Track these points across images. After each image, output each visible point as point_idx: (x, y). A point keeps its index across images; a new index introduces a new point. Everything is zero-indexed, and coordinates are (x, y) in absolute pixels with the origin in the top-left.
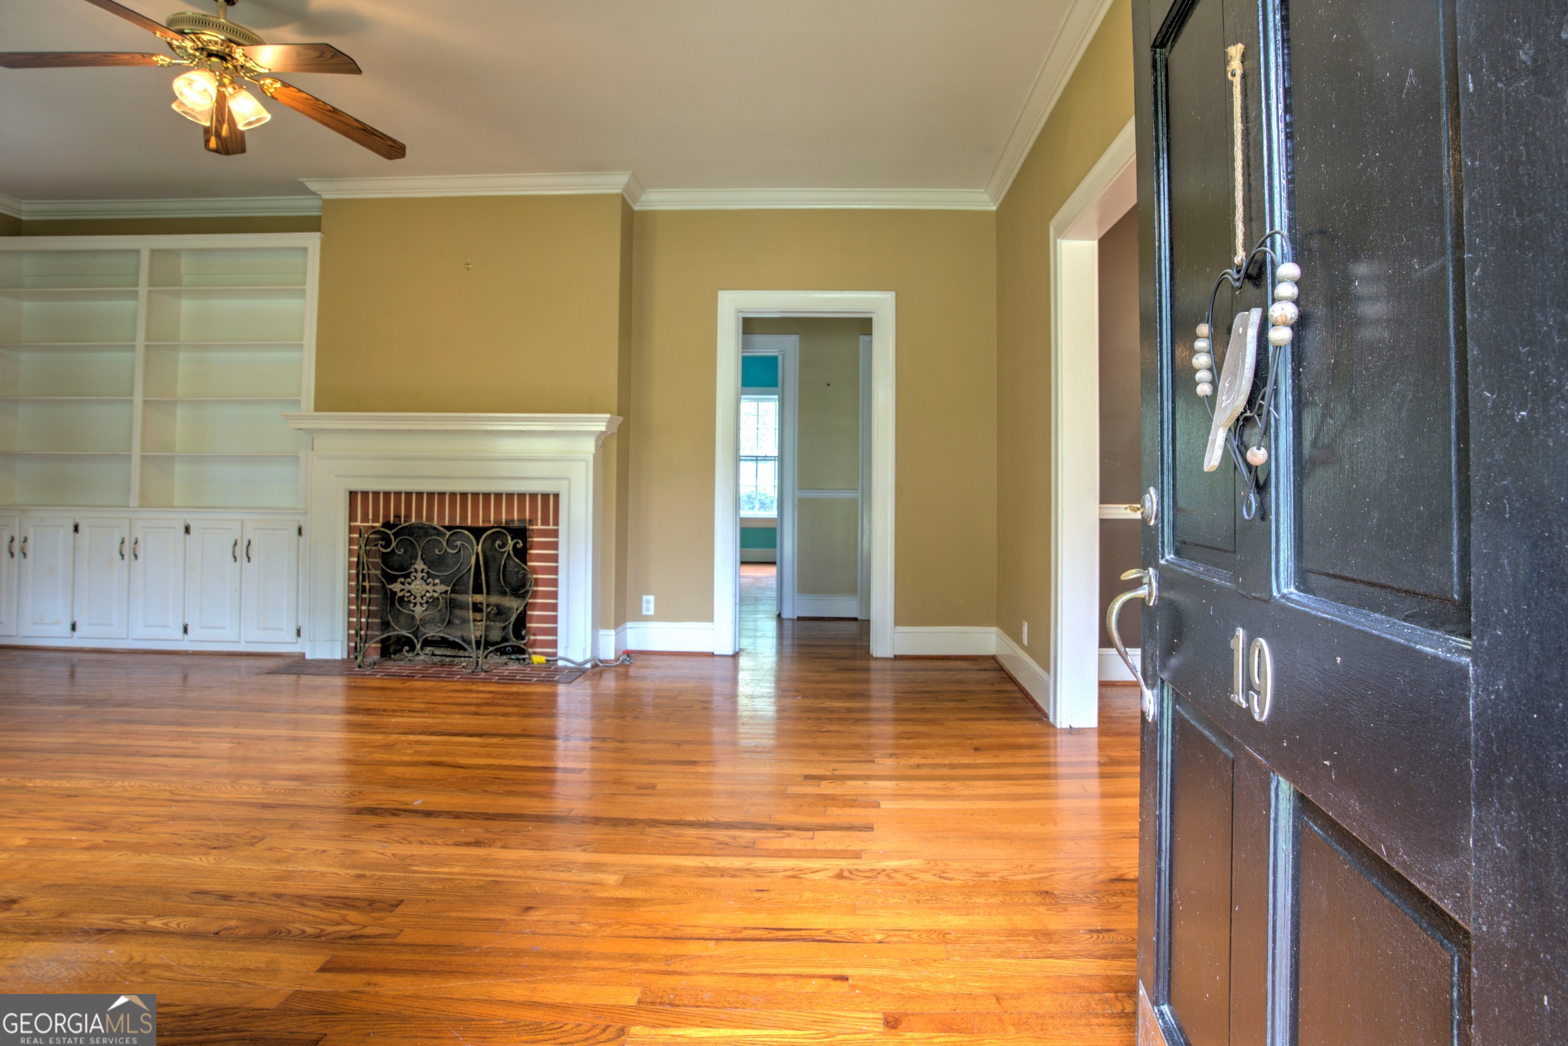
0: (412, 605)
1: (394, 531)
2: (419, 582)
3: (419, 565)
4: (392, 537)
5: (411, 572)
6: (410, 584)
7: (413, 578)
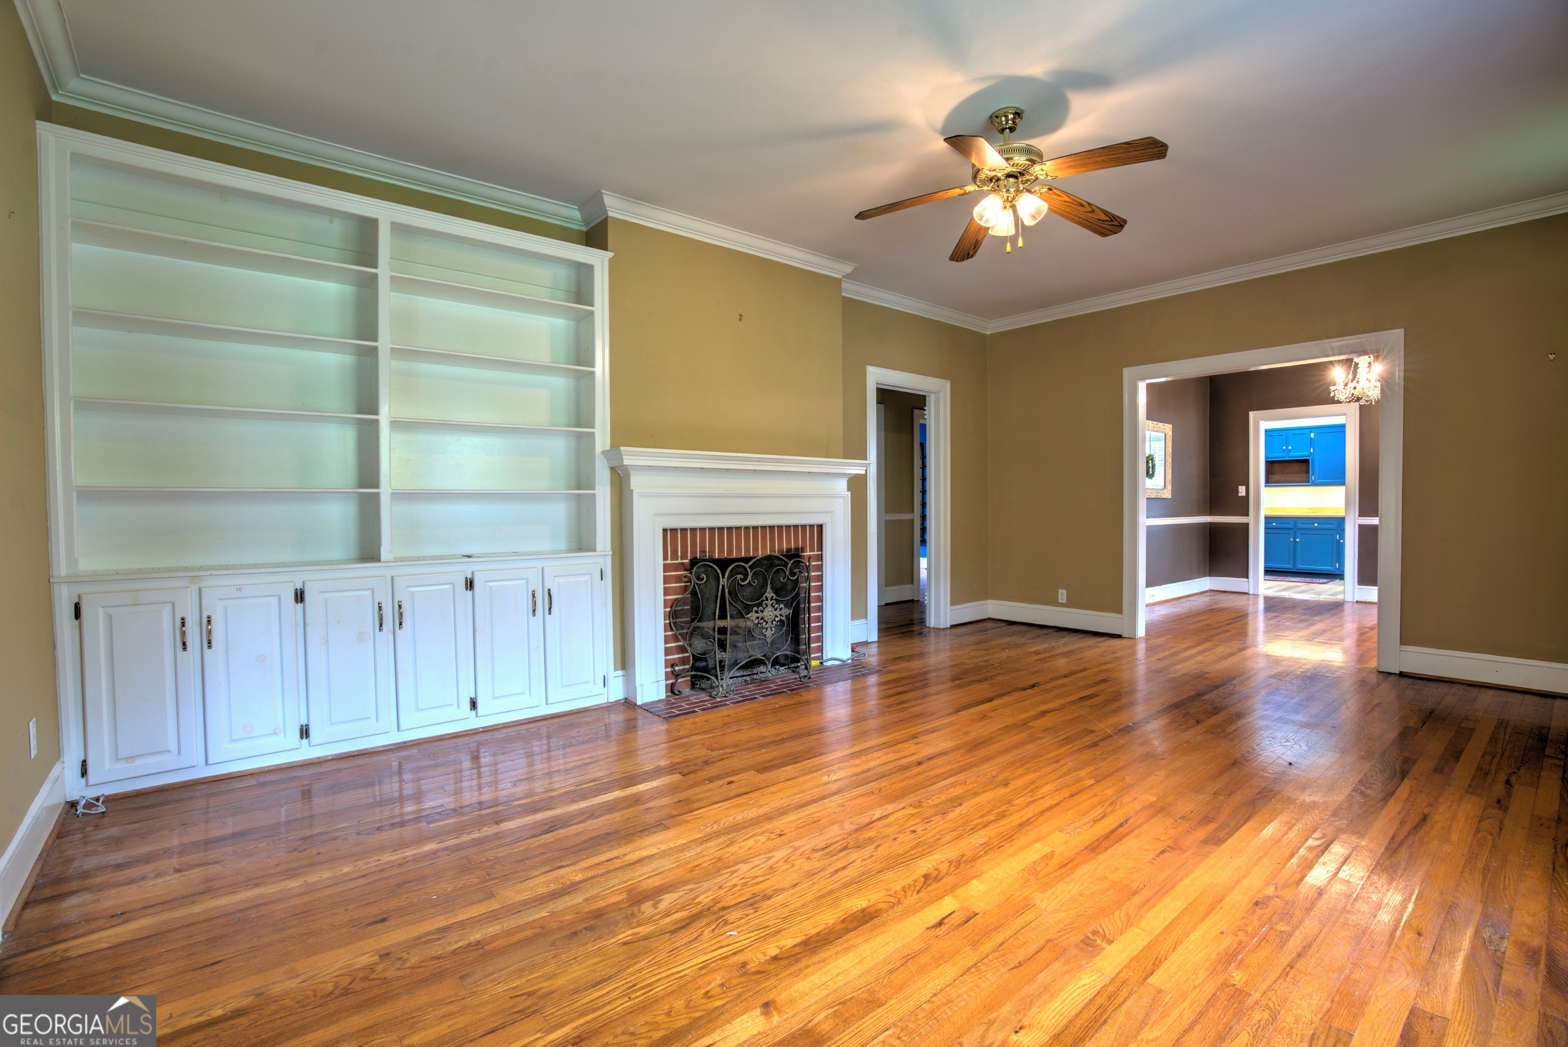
0: (764, 630)
1: (750, 564)
2: (770, 608)
3: (769, 593)
4: (749, 570)
5: (763, 601)
6: (762, 612)
7: (764, 606)
